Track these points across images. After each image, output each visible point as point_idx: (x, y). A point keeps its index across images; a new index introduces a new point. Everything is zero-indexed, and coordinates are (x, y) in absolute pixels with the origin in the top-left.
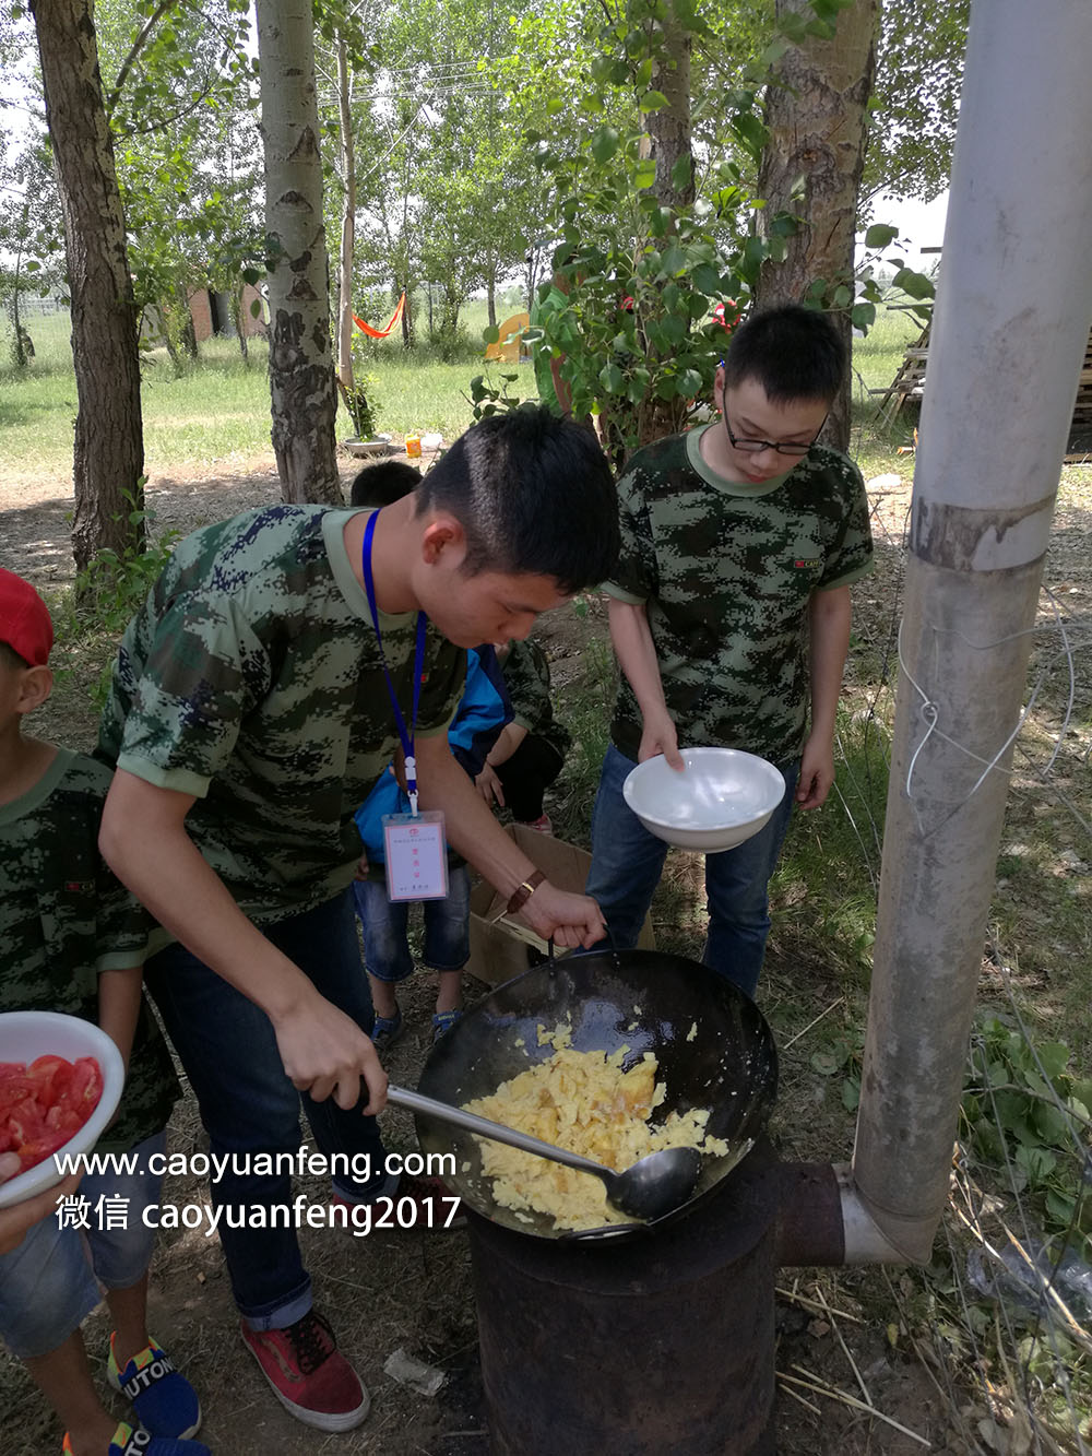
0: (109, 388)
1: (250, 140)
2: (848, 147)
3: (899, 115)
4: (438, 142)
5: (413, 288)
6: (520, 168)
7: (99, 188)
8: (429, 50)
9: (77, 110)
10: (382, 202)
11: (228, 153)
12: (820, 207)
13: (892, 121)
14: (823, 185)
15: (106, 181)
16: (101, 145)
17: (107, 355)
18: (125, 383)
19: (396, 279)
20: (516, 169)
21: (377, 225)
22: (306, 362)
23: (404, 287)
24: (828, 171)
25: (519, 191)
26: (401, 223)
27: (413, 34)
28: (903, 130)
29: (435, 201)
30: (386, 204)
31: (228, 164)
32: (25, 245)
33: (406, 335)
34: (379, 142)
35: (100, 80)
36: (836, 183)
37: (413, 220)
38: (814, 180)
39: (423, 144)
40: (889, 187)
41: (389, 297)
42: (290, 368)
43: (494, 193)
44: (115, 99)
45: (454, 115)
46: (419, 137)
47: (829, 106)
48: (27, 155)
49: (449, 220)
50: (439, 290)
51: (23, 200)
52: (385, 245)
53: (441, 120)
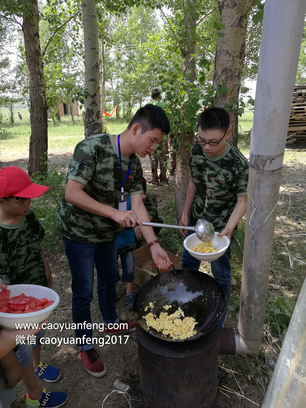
0: (39, 128)
1: (76, 64)
2: (236, 69)
3: (252, 59)
4: (127, 64)
5: (119, 103)
6: (149, 71)
7: (39, 77)
8: (125, 41)
9: (34, 57)
10: (111, 80)
11: (70, 67)
12: (229, 83)
13: (250, 60)
14: (230, 78)
15: (40, 74)
16: (40, 66)
17: (39, 120)
18: (44, 127)
19: (115, 101)
20: (148, 72)
21: (110, 86)
22: (94, 122)
23: (117, 103)
24: (231, 75)
25: (149, 77)
26: (116, 86)
27: (121, 36)
28: (253, 63)
29: (126, 80)
30: (112, 80)
31: (70, 70)
32: (15, 91)
33: (117, 115)
34: (111, 64)
35: (40, 49)
36: (233, 78)
37: (119, 85)
38: (228, 77)
39: (123, 65)
40: (249, 77)
41: (112, 105)
42: (90, 123)
43: (142, 78)
44: (44, 54)
45: (131, 57)
46: (122, 63)
47: (231, 59)
48: (16, 67)
49: (130, 85)
50: (127, 103)
51: (15, 79)
52: (112, 91)
53: (128, 59)
